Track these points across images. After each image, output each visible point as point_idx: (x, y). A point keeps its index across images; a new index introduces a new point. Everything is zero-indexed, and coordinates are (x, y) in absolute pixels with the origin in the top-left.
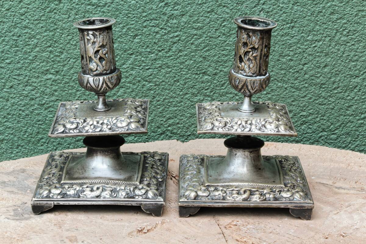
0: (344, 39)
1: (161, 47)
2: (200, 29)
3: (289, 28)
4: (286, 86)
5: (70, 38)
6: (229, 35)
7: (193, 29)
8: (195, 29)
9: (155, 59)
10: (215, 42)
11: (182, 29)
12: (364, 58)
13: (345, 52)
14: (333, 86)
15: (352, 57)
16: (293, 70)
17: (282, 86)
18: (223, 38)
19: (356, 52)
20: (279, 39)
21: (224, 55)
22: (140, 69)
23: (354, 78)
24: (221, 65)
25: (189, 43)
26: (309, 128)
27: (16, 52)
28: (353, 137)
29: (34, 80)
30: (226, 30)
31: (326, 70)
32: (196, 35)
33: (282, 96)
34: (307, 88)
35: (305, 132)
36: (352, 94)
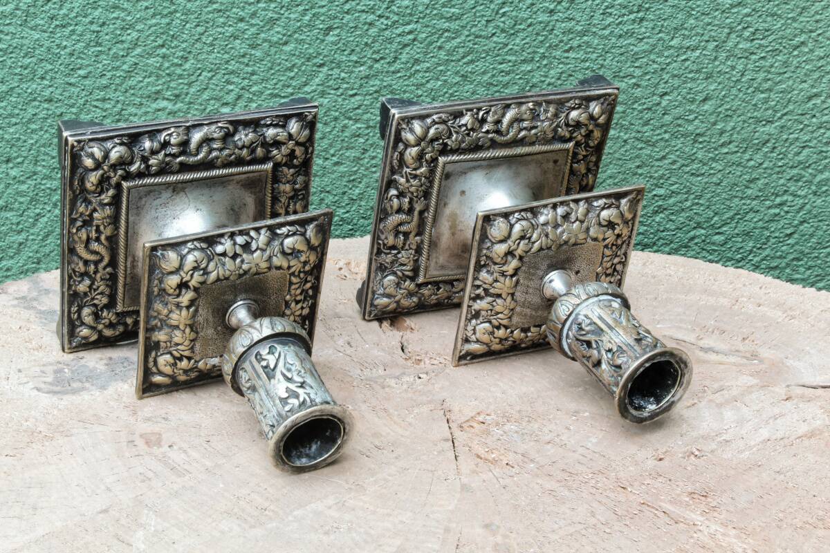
0: (744, 47)
1: (378, 52)
2: (456, 20)
3: (634, 21)
4: (626, 137)
5: (202, 31)
6: (512, 32)
7: (442, 19)
8: (445, 18)
9: (367, 77)
10: (485, 45)
11: (420, 18)
12: (784, 86)
13: (746, 73)
14: (719, 140)
15: (760, 84)
16: (639, 105)
17: (618, 137)
18: (501, 38)
19: (769, 72)
20: (613, 43)
21: (502, 72)
22: (338, 96)
23: (764, 125)
24: (496, 92)
25: (434, 46)
26: (671, 220)
27: (97, 56)
28: (757, 241)
29: (133, 110)
30: (507, 23)
31: (706, 107)
32: (447, 31)
33: (617, 155)
34: (667, 141)
35: (662, 229)
36: (758, 157)
